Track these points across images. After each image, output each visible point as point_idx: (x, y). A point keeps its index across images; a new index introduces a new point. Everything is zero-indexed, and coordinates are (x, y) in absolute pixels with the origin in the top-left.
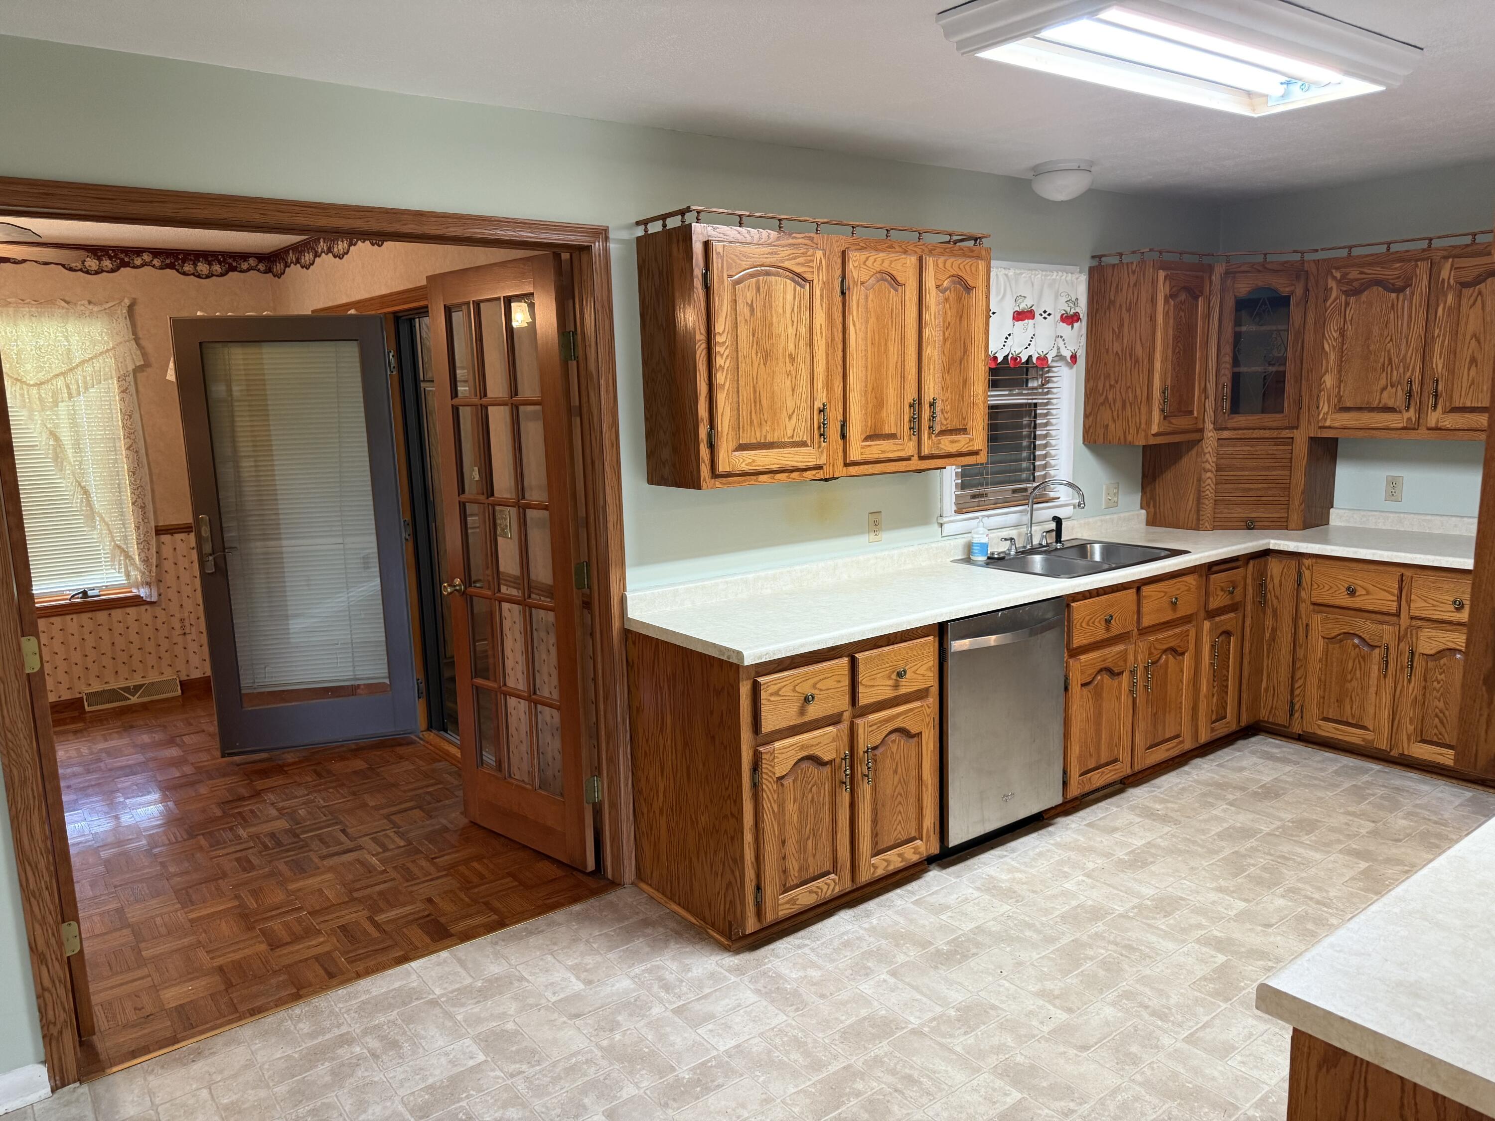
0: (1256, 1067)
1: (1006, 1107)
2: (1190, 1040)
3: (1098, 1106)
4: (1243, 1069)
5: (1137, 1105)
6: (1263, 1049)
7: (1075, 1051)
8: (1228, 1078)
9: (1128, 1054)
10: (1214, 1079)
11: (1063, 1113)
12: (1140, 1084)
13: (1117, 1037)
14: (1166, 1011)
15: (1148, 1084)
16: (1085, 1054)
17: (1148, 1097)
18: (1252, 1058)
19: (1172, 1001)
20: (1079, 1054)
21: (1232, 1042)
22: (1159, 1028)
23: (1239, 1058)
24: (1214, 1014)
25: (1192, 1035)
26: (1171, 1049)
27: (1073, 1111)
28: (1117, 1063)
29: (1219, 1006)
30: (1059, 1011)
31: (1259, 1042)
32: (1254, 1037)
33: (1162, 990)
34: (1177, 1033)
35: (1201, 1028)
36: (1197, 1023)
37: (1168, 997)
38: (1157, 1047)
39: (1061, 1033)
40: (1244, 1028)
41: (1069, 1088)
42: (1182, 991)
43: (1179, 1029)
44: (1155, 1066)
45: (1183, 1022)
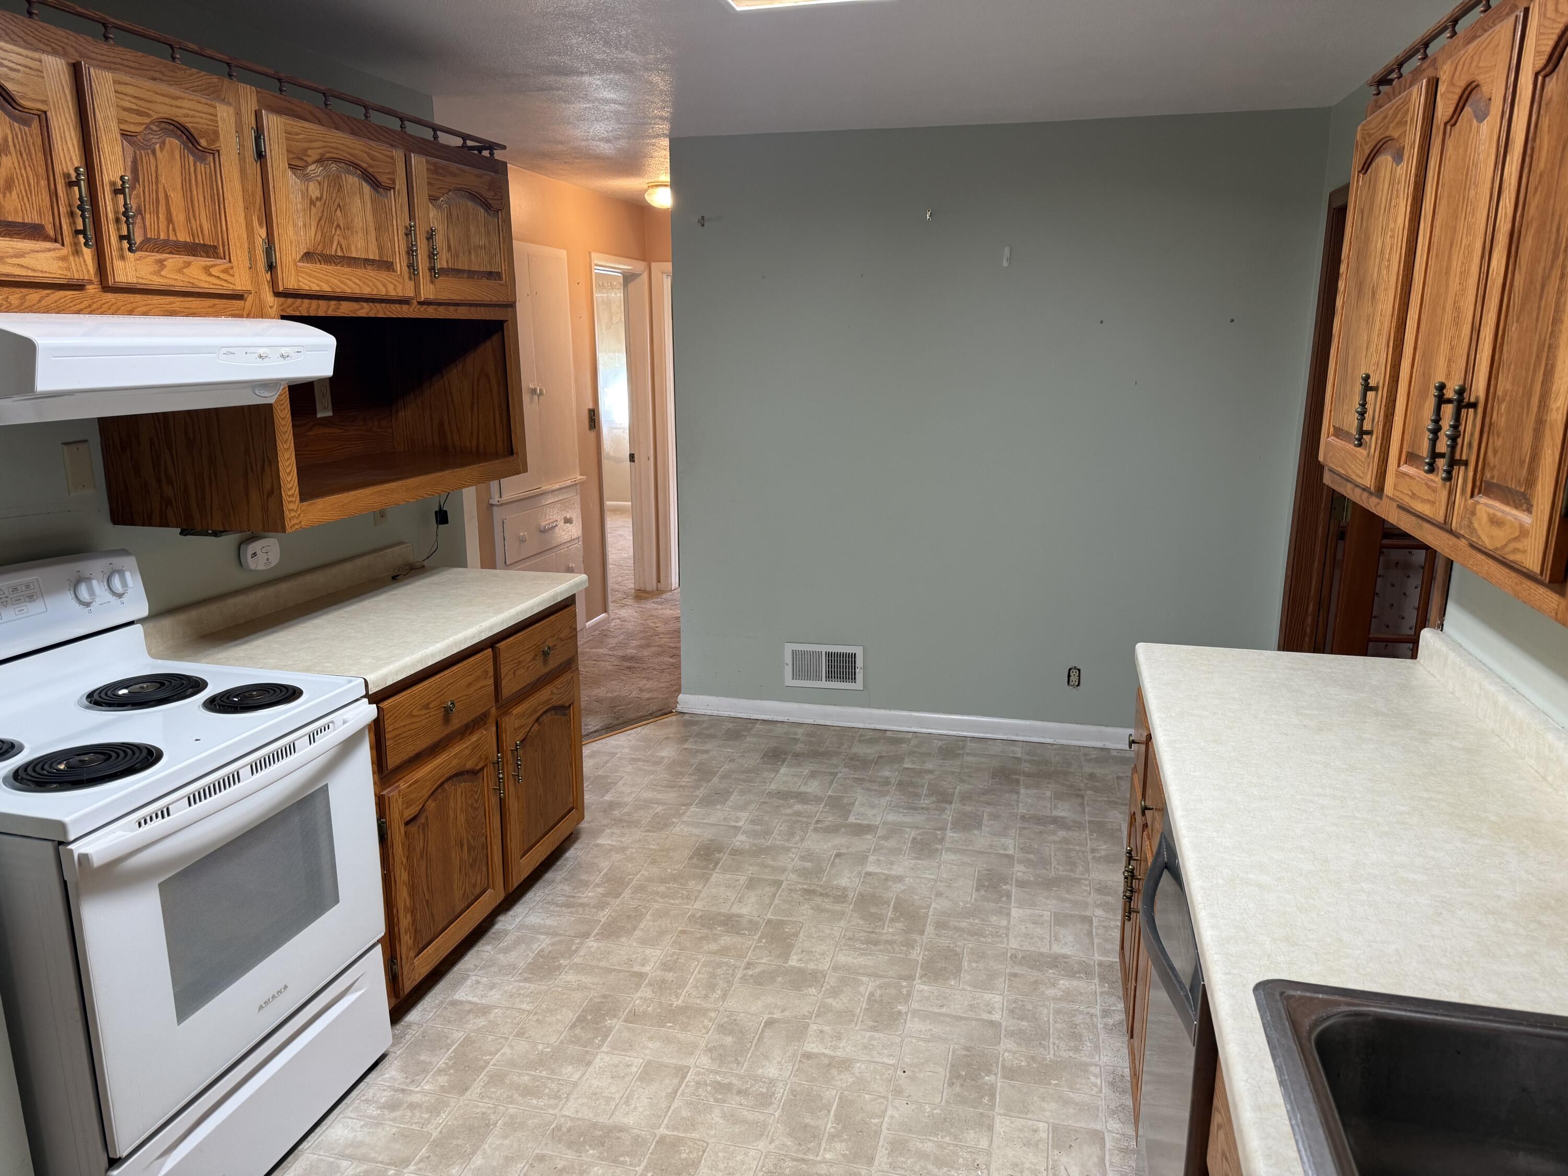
0: (616, 1066)
1: (793, 952)
2: (682, 1072)
3: (731, 979)
4: (627, 1058)
5: (704, 992)
6: (613, 1089)
7: (775, 1016)
8: (639, 1044)
9: (731, 1033)
10: (651, 1039)
11: (752, 964)
12: (709, 1010)
13: (748, 1046)
14: (720, 1097)
15: (701, 1012)
16: (766, 1017)
17: (698, 1002)
18: (622, 1075)
19: (717, 1112)
20: (771, 1016)
21: (644, 1085)
22: (717, 1073)
23: (634, 1069)
24: (669, 1114)
25: (684, 1077)
26: (697, 1052)
27: (746, 968)
28: (735, 1020)
29: (667, 1127)
30: (815, 1050)
31: (617, 1096)
32: (623, 1101)
33: (734, 1123)
34: (698, 1074)
35: (677, 1091)
36: (682, 1094)
37: (724, 1116)
38: (710, 1050)
39: (798, 1030)
40: (635, 1108)
41: (760, 984)
42: (713, 1132)
43: (697, 1078)
44: (704, 1031)
45: (697, 1089)
